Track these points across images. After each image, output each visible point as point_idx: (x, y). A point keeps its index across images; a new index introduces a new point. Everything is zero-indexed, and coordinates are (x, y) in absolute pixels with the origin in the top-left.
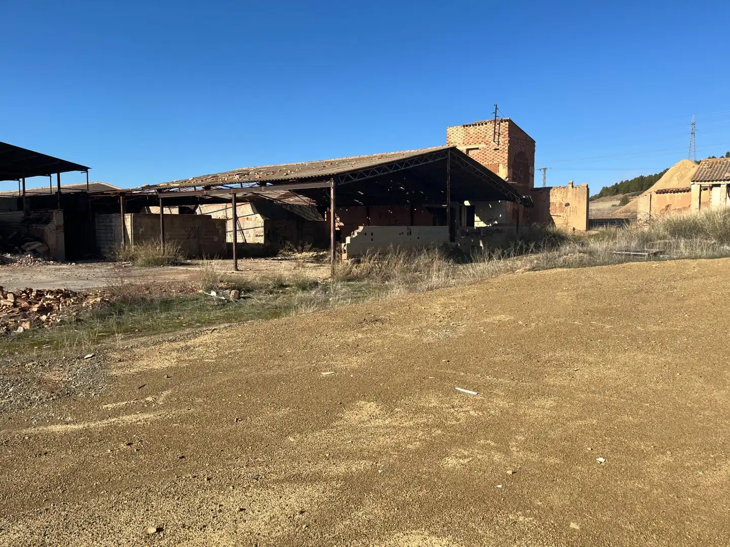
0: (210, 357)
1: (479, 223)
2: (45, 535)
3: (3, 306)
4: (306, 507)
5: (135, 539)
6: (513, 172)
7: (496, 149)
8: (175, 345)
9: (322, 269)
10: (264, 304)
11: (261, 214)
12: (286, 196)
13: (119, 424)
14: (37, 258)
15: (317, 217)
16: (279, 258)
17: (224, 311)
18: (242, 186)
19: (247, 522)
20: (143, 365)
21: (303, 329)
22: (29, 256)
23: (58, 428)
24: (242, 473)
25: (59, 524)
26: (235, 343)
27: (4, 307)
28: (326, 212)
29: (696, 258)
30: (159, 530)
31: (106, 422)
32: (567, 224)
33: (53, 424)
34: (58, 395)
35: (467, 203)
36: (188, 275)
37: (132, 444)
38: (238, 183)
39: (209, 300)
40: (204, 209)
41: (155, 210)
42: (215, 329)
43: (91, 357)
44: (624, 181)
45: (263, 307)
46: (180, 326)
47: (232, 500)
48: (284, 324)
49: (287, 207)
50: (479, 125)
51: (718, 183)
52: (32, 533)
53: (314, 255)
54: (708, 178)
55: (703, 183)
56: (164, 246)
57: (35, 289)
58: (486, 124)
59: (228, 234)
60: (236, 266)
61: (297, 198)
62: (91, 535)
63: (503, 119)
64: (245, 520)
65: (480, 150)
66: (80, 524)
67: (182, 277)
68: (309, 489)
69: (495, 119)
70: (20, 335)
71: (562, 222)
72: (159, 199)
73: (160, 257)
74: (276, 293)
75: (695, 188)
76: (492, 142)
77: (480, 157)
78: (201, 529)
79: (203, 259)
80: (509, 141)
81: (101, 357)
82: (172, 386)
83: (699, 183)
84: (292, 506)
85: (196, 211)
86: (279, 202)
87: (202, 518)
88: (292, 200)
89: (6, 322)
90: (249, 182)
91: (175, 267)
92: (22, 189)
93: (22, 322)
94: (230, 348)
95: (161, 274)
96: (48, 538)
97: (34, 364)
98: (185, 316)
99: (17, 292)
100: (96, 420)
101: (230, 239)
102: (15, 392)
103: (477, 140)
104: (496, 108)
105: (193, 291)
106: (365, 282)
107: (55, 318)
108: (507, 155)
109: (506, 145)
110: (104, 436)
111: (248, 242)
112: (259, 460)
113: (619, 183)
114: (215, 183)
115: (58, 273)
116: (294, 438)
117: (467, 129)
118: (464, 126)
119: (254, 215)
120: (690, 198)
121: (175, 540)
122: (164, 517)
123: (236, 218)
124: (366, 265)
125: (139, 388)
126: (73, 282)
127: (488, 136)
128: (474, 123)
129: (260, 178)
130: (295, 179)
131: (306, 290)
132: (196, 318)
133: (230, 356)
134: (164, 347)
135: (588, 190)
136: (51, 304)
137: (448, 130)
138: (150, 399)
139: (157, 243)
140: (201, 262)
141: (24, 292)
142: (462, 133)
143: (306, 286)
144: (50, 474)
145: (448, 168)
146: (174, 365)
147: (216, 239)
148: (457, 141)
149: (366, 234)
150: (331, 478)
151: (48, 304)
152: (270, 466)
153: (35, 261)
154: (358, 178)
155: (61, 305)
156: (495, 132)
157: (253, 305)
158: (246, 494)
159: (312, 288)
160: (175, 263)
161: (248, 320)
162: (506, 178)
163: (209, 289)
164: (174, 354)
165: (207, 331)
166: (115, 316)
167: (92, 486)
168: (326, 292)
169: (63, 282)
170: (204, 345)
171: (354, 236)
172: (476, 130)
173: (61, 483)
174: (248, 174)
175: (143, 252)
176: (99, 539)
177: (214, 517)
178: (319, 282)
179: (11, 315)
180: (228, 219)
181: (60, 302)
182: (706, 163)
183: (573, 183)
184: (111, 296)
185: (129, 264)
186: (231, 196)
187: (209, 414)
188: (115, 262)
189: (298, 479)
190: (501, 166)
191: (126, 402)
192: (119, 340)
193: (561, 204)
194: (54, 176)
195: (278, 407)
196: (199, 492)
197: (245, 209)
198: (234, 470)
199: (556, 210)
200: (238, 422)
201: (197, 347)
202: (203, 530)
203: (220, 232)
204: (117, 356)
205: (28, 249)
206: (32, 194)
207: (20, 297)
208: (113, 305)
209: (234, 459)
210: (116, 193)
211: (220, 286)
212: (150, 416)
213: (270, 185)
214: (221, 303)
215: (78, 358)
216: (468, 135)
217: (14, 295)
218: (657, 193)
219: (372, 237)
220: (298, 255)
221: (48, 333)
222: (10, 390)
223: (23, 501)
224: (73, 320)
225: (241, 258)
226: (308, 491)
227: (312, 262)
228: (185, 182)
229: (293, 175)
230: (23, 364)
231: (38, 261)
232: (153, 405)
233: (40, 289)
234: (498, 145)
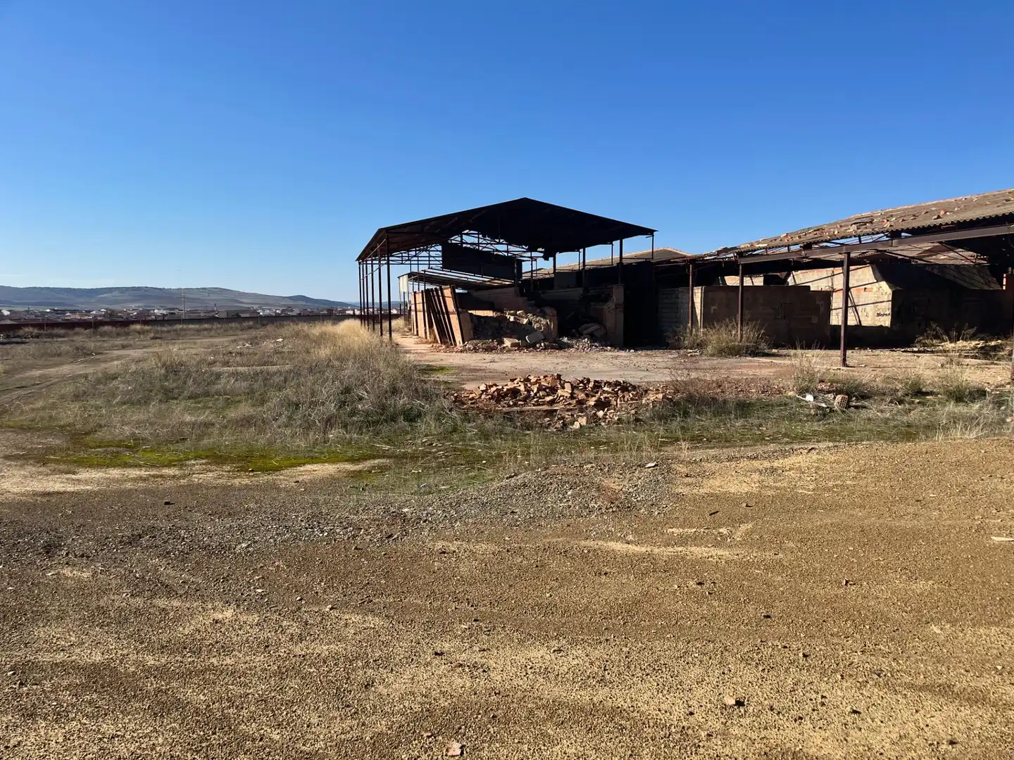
0: (806, 487)
2: (605, 670)
3: (561, 396)
4: (960, 737)
5: (708, 705)
8: (756, 464)
9: (994, 369)
10: (888, 419)
11: (888, 282)
12: (933, 252)
13: (687, 555)
14: (594, 342)
15: (988, 283)
16: (915, 349)
17: (825, 425)
18: (860, 241)
19: (863, 731)
20: (713, 485)
21: (958, 464)
22: (586, 340)
23: (618, 546)
24: (856, 660)
25: (620, 661)
26: (843, 472)
27: (561, 398)
28: (1005, 275)
30: (739, 703)
31: (672, 550)
33: (612, 540)
34: (618, 507)
36: (774, 370)
37: (703, 584)
38: (855, 236)
39: (801, 406)
40: (799, 278)
41: (732, 281)
42: (813, 449)
43: (654, 467)
45: (886, 423)
46: (761, 439)
47: (842, 694)
48: (924, 452)
49: (932, 269)
52: (591, 664)
53: (979, 346)
56: (741, 330)
57: (592, 380)
59: (833, 313)
60: (844, 360)
61: (952, 254)
62: (656, 684)
64: (861, 728)
66: (643, 667)
67: (765, 372)
68: (965, 712)
70: (576, 431)
72: (738, 266)
73: (737, 343)
74: (909, 404)
78: (796, 720)
79: (796, 349)
81: (664, 466)
82: (753, 519)
84: (936, 729)
85: (789, 280)
86: (919, 262)
87: (796, 706)
88: (943, 257)
89: (563, 415)
90: (873, 234)
91: (756, 359)
92: (581, 261)
93: (578, 416)
94: (836, 478)
95: (736, 368)
96: (609, 674)
97: (592, 467)
98: (769, 426)
99: (575, 383)
100: (660, 545)
101: (836, 319)
102: (573, 496)
105: (780, 392)
107: (612, 415)
110: (670, 568)
111: (864, 324)
112: (882, 648)
114: (818, 239)
115: (615, 361)
116: (941, 629)
119: (876, 284)
121: (760, 723)
122: (745, 688)
123: (847, 289)
125: (711, 515)
126: (631, 372)
129: (891, 226)
130: (952, 223)
131: (964, 402)
132: (784, 430)
133: (835, 490)
134: (741, 465)
136: (608, 398)
138: (723, 530)
139: (733, 326)
140: (792, 352)
141: (582, 382)
143: (960, 395)
144: (611, 598)
146: (755, 490)
147: (815, 320)
150: (1005, 704)
151: (605, 398)
152: (900, 662)
153: (591, 346)
155: (618, 400)
157: (869, 419)
158: (861, 691)
159: (973, 400)
160: (755, 353)
161: (862, 440)
163: (803, 391)
164: (756, 476)
165: (801, 450)
166: (679, 418)
167: (656, 624)
168: (1000, 407)
169: (621, 373)
170: (797, 469)
173: (622, 612)
174: (871, 222)
175: (715, 337)
176: (665, 692)
177: (814, 710)
178: (988, 390)
179: (568, 407)
180: (834, 291)
181: (618, 396)
184: (675, 393)
185: (696, 352)
186: (842, 257)
187: (805, 567)
188: (679, 349)
189: (945, 690)
191: (695, 530)
192: (684, 451)
194: (616, 243)
195: (914, 577)
196: (791, 669)
197: (864, 275)
198: (842, 653)
200: (849, 586)
201: (786, 471)
202: (798, 722)
203: (822, 309)
204: (683, 469)
205: (585, 332)
206: (592, 267)
207: (577, 387)
208: (677, 404)
209: (843, 637)
210: (684, 261)
211: (819, 387)
212: (725, 553)
213: (906, 237)
214: (821, 412)
215: (639, 466)
217: (572, 385)
220: (949, 345)
221: (604, 432)
222: (569, 493)
223: (581, 624)
224: (632, 420)
225: (852, 348)
226: (963, 714)
227: (975, 357)
228: (776, 240)
229: (949, 218)
230: (581, 466)
231: (596, 346)
232: (729, 540)
233: (597, 380)
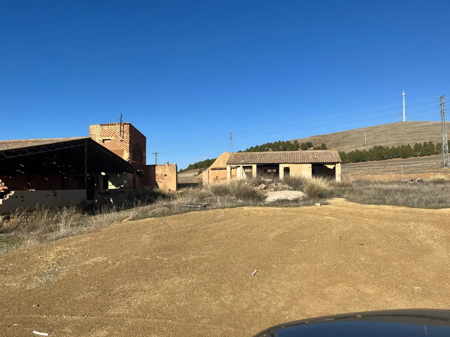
1: (111, 187)
6: (133, 155)
7: (121, 141)
29: (224, 208)
32: (166, 187)
35: (103, 174)
44: (200, 162)
50: (111, 125)
51: (239, 165)
54: (234, 163)
55: (232, 165)
58: (115, 125)
63: (126, 123)
65: (112, 140)
69: (121, 122)
71: (163, 186)
75: (228, 168)
76: (119, 136)
77: (112, 145)
80: (130, 136)
83: (230, 165)
103: (110, 134)
104: (121, 116)
106: (13, 234)
108: (129, 145)
109: (128, 139)
113: (197, 163)
117: (103, 127)
118: (101, 125)
120: (226, 173)
124: (15, 220)
127: (116, 133)
128: (107, 124)
135: (177, 167)
137: (90, 127)
142: (100, 129)
145: (86, 151)
148: (96, 134)
149: (16, 197)
154: (11, 156)
156: (121, 131)
162: (128, 158)
171: (6, 199)
172: (109, 128)
182: (233, 155)
183: (168, 163)
190: (125, 151)
193: (162, 175)
199: (159, 178)
216: (104, 131)
218: (211, 170)
219: (22, 199)
234: (123, 138)
